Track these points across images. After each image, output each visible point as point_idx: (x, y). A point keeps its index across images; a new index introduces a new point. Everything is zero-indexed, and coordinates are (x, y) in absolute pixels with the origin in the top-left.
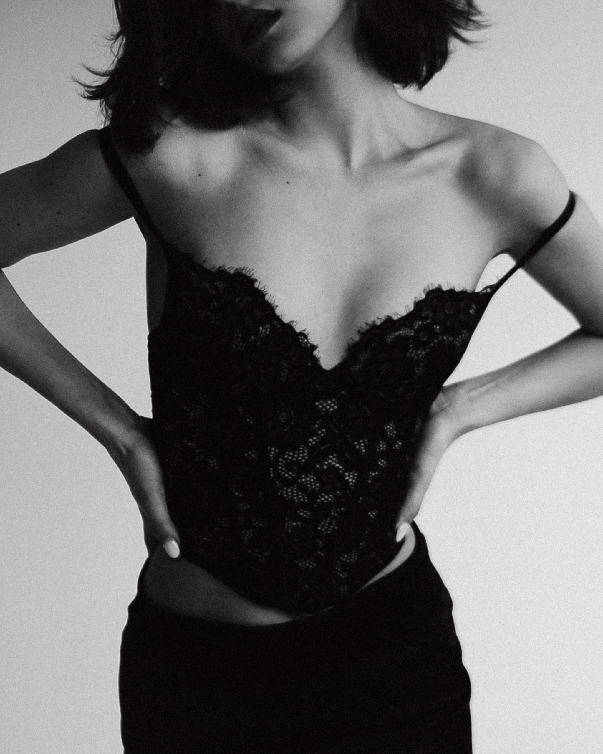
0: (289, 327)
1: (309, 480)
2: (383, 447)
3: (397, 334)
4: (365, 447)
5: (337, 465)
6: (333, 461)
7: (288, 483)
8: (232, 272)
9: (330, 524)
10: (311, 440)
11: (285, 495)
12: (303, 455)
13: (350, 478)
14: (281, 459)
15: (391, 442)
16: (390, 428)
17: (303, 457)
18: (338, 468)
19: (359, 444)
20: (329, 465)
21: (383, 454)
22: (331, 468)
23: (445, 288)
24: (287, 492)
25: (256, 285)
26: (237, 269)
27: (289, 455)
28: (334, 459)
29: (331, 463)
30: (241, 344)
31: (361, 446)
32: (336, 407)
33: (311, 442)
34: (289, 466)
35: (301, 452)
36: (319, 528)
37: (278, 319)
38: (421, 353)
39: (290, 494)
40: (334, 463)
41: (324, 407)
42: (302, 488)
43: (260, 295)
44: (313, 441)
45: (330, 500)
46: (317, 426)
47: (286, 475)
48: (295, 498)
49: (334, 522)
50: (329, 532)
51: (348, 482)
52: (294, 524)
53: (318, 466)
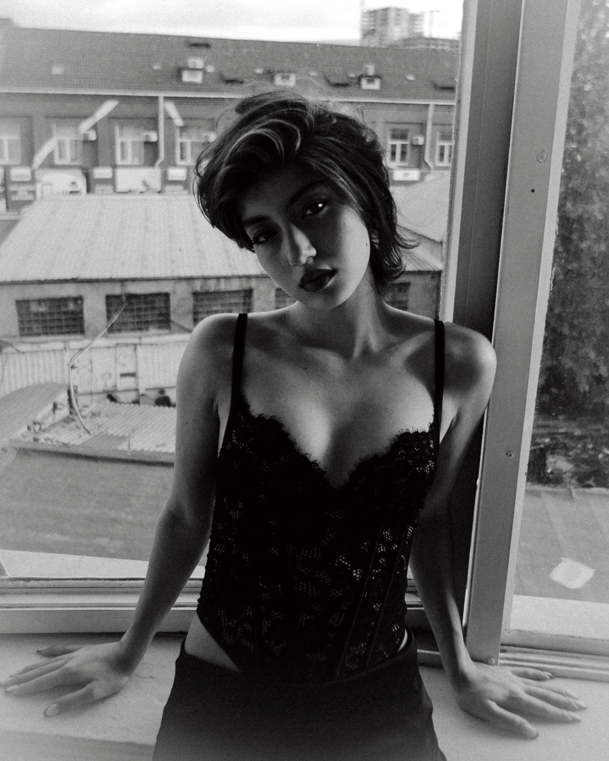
0: (305, 457)
1: (322, 576)
2: (383, 549)
3: (383, 467)
4: (368, 548)
5: (346, 563)
6: (342, 559)
7: (304, 578)
8: (268, 418)
9: (340, 617)
10: (323, 541)
11: (301, 589)
12: (316, 553)
13: (356, 574)
14: (297, 556)
15: (388, 545)
16: (387, 534)
17: (318, 556)
18: (347, 565)
19: (364, 545)
21: (383, 554)
22: (341, 565)
23: (411, 431)
24: (303, 586)
25: (283, 428)
26: (271, 417)
27: (305, 553)
28: (344, 558)
29: (341, 562)
30: (266, 467)
31: (364, 547)
34: (305, 562)
35: (316, 550)
36: (330, 622)
37: (297, 452)
39: (305, 588)
40: (343, 562)
41: (333, 515)
42: (316, 583)
44: (325, 542)
45: (340, 594)
46: (328, 530)
47: (302, 570)
48: (310, 592)
49: (344, 614)
50: (339, 625)
51: (355, 578)
52: (308, 617)
53: (330, 564)
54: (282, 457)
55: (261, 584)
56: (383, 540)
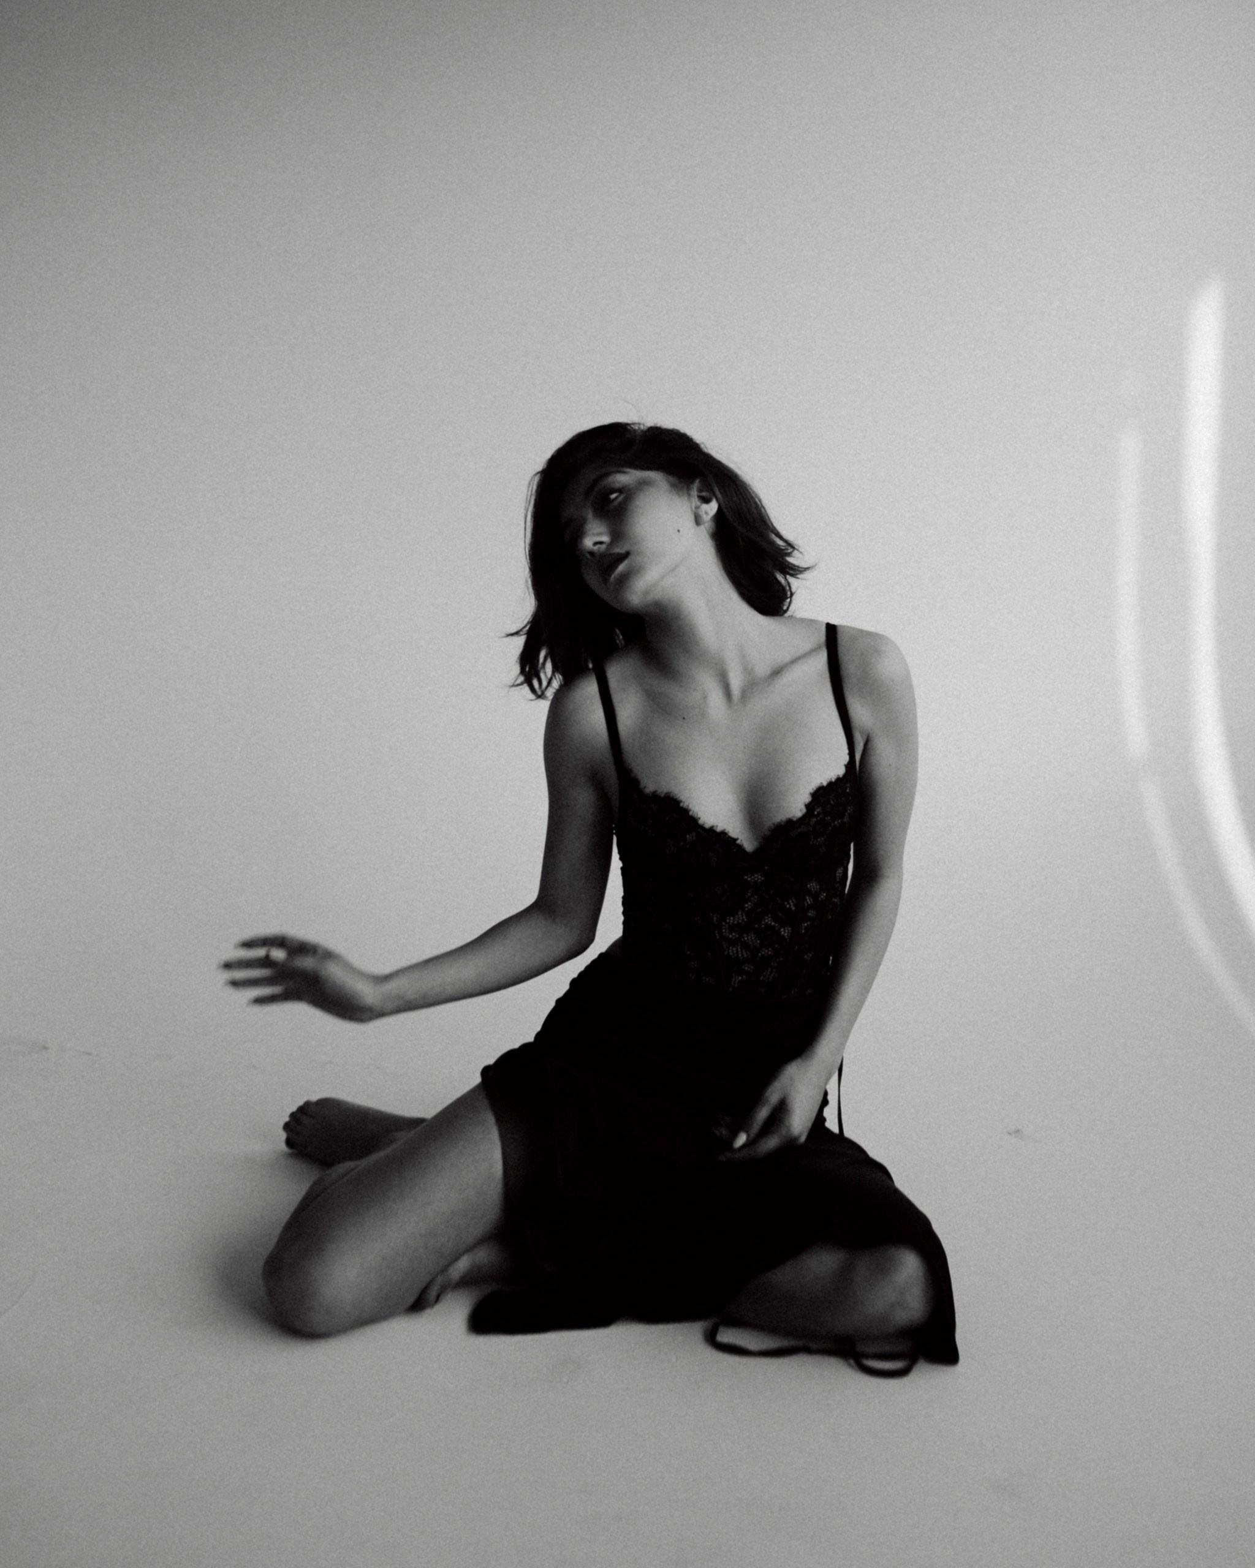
0: (711, 830)
1: (750, 938)
2: (809, 900)
3: (799, 830)
4: (795, 905)
5: (773, 923)
6: (768, 920)
7: (733, 943)
8: (662, 795)
9: (771, 972)
10: (746, 905)
11: (731, 954)
12: (741, 917)
13: (785, 932)
14: (724, 924)
15: (815, 896)
16: (813, 886)
17: (743, 920)
18: (774, 926)
19: (789, 904)
20: (766, 924)
21: (811, 907)
22: (768, 926)
24: (733, 952)
25: (681, 805)
27: (731, 920)
31: (791, 905)
32: (763, 879)
33: (747, 907)
34: (732, 928)
35: (740, 915)
37: (702, 827)
38: (821, 840)
39: (735, 952)
40: (770, 922)
41: (752, 879)
42: (745, 946)
43: (685, 811)
44: (748, 905)
45: (770, 953)
46: (749, 894)
47: (731, 936)
48: (740, 955)
49: (774, 970)
50: (770, 980)
51: (783, 936)
52: (740, 978)
53: (756, 926)
54: (688, 836)
55: (689, 953)
56: (809, 892)
